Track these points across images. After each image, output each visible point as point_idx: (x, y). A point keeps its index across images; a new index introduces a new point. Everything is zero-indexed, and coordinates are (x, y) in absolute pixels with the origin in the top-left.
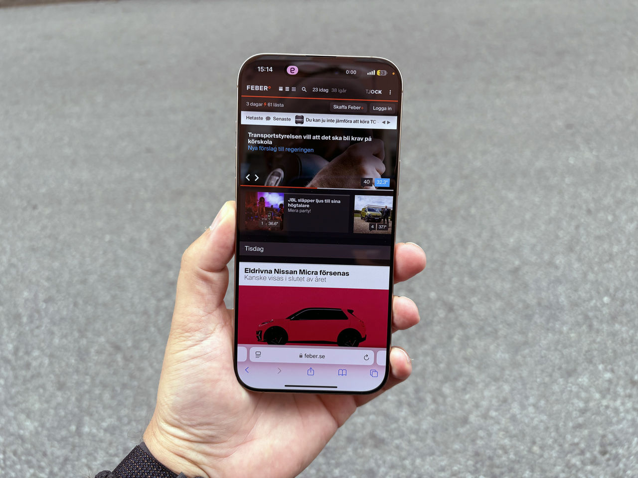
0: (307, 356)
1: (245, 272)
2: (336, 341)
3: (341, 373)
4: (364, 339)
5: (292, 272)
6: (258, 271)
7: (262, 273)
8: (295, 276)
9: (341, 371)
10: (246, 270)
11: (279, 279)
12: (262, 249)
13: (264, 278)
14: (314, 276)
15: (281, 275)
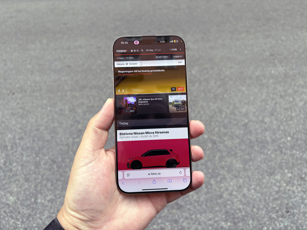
0: (152, 174)
1: (120, 135)
2: (165, 166)
4: (179, 163)
5: (142, 133)
6: (126, 134)
7: (128, 135)
8: (143, 135)
9: (169, 180)
10: (120, 134)
11: (136, 137)
12: (127, 123)
13: (129, 137)
14: (152, 135)
15: (137, 135)
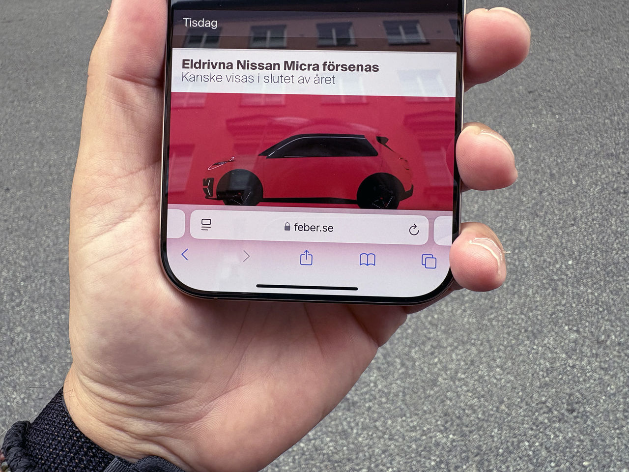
0: (300, 228)
1: (184, 67)
2: (355, 199)
3: (364, 261)
4: (410, 194)
5: (270, 67)
6: (206, 66)
7: (214, 68)
8: (275, 73)
9: (364, 257)
10: (184, 64)
11: (246, 79)
12: (214, 24)
13: (219, 78)
14: (311, 73)
15: (249, 72)
